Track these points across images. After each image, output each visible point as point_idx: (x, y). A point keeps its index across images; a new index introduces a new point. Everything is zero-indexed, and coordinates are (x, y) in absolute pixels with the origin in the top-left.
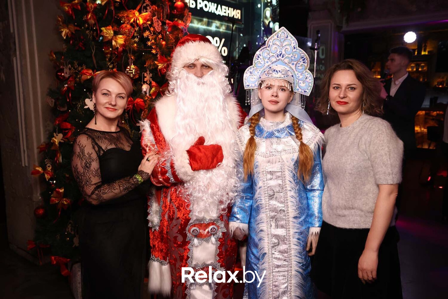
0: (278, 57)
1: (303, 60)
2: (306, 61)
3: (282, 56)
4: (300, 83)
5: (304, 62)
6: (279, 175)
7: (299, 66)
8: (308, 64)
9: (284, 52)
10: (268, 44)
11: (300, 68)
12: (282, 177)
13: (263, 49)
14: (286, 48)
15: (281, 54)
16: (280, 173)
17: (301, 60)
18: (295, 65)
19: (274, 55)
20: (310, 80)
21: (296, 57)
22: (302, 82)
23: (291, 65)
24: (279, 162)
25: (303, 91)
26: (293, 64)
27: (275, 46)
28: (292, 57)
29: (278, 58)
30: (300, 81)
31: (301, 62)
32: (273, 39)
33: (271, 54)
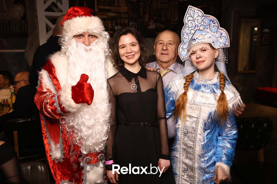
0: (195, 28)
1: (213, 22)
2: (215, 22)
3: (197, 26)
4: (219, 40)
5: (214, 23)
6: (195, 120)
7: (212, 28)
8: (217, 23)
9: (197, 24)
10: (185, 23)
11: (213, 29)
12: (197, 122)
13: (184, 27)
14: (198, 19)
15: (196, 26)
16: (196, 119)
17: (211, 22)
18: (209, 28)
19: (192, 28)
20: (225, 34)
21: (206, 22)
22: (220, 38)
23: (206, 30)
24: (198, 110)
25: (224, 45)
26: (207, 28)
27: (190, 22)
28: (204, 24)
29: (195, 30)
30: (218, 39)
31: (212, 24)
32: (187, 17)
33: (190, 29)
